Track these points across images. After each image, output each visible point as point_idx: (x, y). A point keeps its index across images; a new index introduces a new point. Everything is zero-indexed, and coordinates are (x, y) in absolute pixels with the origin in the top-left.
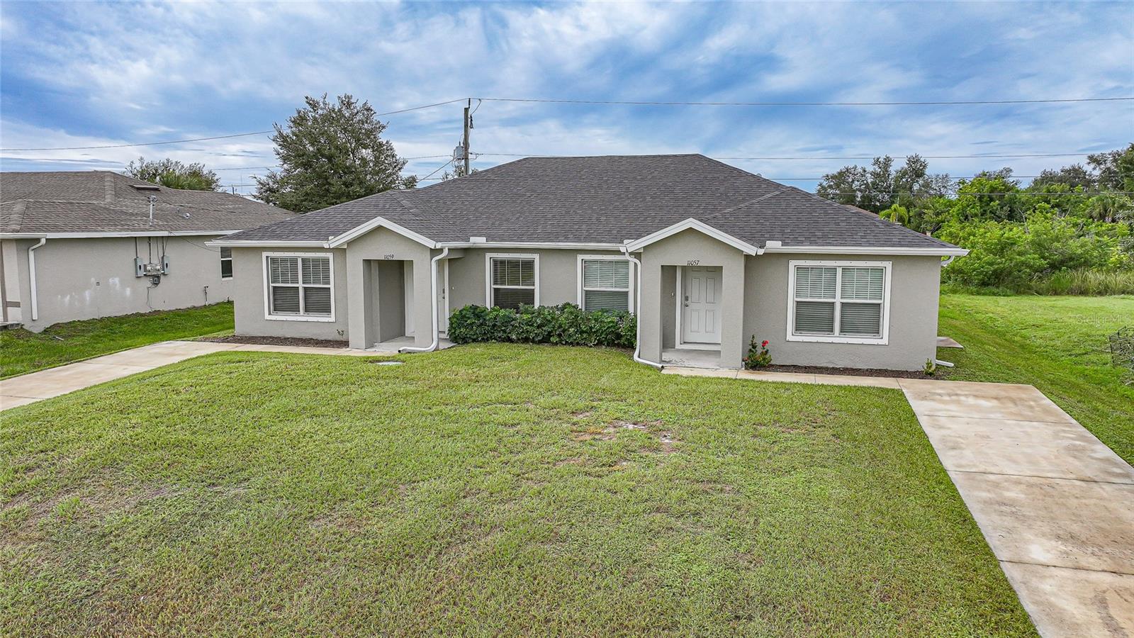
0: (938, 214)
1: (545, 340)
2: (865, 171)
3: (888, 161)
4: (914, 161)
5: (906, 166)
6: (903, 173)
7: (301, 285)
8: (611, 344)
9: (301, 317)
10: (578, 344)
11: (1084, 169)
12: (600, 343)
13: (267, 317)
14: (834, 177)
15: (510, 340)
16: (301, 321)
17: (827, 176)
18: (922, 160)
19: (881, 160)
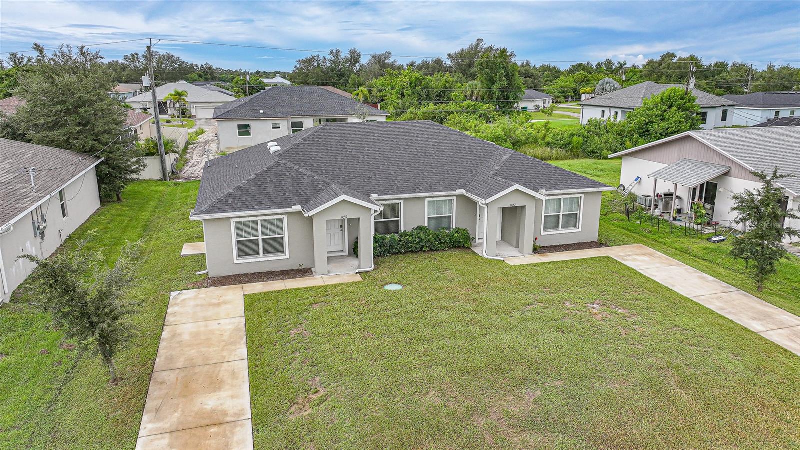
0: (380, 91)
1: (422, 250)
2: (325, 59)
3: (338, 53)
4: (353, 52)
5: (349, 56)
6: (347, 61)
7: (260, 238)
8: (455, 247)
9: (262, 258)
10: (438, 250)
11: (442, 60)
12: (450, 248)
13: (236, 262)
14: (304, 62)
15: (400, 253)
16: (262, 261)
17: (300, 61)
18: (358, 52)
19: (335, 51)
